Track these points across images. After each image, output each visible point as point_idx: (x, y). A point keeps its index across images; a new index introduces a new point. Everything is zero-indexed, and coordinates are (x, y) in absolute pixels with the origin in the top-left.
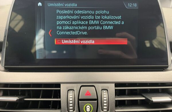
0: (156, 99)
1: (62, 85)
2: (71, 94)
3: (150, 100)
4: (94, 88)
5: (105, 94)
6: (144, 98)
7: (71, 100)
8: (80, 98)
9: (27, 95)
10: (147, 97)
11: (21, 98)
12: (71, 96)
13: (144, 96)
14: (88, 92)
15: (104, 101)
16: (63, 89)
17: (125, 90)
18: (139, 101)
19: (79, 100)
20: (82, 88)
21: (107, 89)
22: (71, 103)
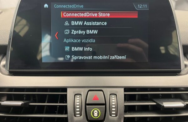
0: (167, 104)
1: (68, 89)
2: (78, 99)
3: (161, 105)
4: (102, 92)
5: (113, 98)
6: (155, 104)
7: (78, 105)
8: (87, 103)
9: (32, 99)
10: (158, 102)
11: (26, 102)
12: (78, 101)
13: (156, 101)
14: (96, 96)
15: (112, 106)
16: (70, 94)
17: (135, 95)
18: (150, 106)
19: (86, 104)
20: (89, 92)
21: (115, 94)
22: (78, 108)
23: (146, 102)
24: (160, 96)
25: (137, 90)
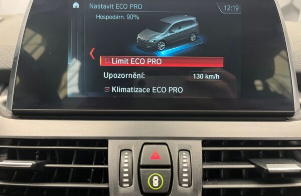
0: (273, 167)
1: (110, 142)
2: (126, 157)
3: (264, 169)
4: (166, 147)
5: (184, 157)
6: (253, 166)
7: (126, 167)
8: (141, 164)
9: (49, 159)
10: (258, 164)
11: (39, 162)
12: (126, 161)
13: (254, 162)
14: (156, 153)
15: (182, 170)
16: (113, 149)
17: (220, 151)
18: (244, 171)
19: (140, 166)
20: (145, 147)
21: (188, 149)
22: (126, 172)
23: (238, 164)
24: (261, 155)
25: (223, 144)
